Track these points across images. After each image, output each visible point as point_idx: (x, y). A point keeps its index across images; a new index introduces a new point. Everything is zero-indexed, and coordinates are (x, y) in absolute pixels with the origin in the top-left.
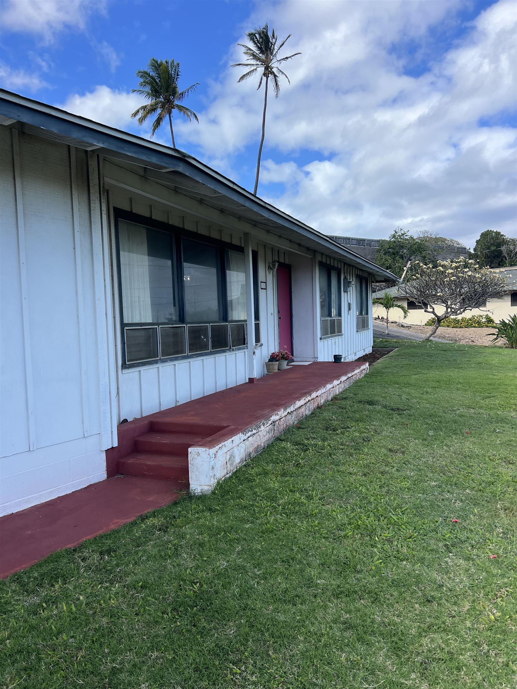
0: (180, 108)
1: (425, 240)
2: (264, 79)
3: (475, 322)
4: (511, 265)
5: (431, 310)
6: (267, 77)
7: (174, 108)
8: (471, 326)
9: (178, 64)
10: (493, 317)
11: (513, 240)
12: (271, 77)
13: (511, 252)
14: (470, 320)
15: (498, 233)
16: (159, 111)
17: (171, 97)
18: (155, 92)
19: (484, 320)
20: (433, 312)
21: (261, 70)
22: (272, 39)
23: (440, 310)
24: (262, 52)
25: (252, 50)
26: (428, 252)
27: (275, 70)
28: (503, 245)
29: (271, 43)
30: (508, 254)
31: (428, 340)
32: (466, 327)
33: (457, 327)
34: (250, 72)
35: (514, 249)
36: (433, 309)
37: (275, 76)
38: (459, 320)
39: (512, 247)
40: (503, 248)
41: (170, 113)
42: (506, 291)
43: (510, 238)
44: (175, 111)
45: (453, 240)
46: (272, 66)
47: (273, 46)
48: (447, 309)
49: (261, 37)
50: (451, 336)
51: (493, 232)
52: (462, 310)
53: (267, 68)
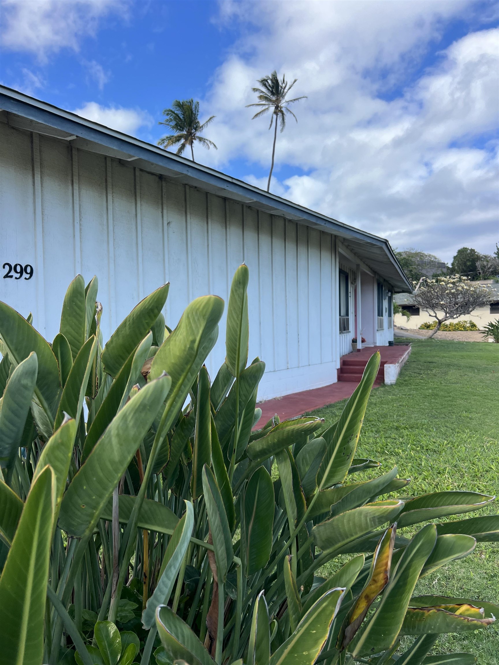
0: (201, 139)
1: (411, 255)
2: (275, 116)
3: (461, 326)
4: (485, 279)
5: (434, 315)
6: (277, 115)
7: (195, 139)
8: (458, 330)
9: (198, 103)
10: (475, 323)
11: (485, 256)
12: (280, 114)
13: (485, 267)
14: (457, 325)
15: (472, 251)
16: (183, 141)
17: (193, 131)
18: (179, 126)
19: (468, 325)
20: (436, 317)
21: (272, 109)
22: (282, 84)
23: (441, 315)
24: (273, 94)
25: (264, 93)
26: (413, 266)
27: (284, 110)
28: (477, 261)
29: (281, 87)
30: (482, 269)
31: (431, 338)
32: (453, 331)
33: (446, 330)
34: (263, 111)
35: (487, 265)
36: (436, 314)
37: (283, 114)
38: (447, 325)
39: (485, 263)
40: (478, 264)
41: (191, 143)
42: (491, 301)
43: (483, 254)
44: (196, 142)
45: (430, 255)
46: (282, 106)
47: (283, 90)
48: (446, 314)
49: (272, 82)
50: (442, 337)
51: (468, 249)
52: (458, 315)
53: (277, 107)
